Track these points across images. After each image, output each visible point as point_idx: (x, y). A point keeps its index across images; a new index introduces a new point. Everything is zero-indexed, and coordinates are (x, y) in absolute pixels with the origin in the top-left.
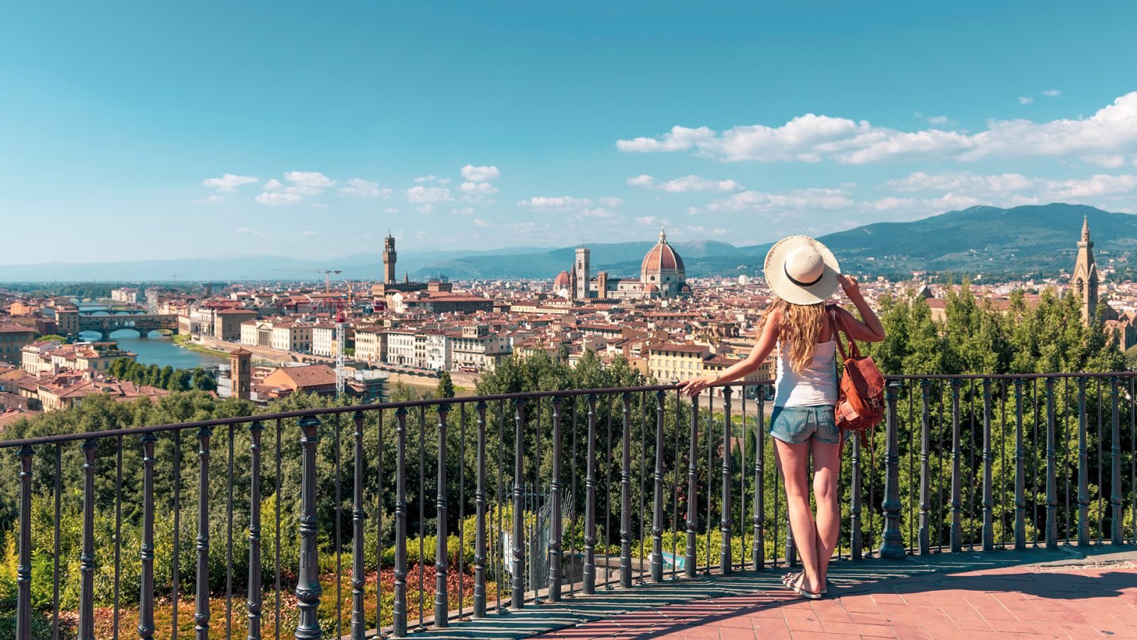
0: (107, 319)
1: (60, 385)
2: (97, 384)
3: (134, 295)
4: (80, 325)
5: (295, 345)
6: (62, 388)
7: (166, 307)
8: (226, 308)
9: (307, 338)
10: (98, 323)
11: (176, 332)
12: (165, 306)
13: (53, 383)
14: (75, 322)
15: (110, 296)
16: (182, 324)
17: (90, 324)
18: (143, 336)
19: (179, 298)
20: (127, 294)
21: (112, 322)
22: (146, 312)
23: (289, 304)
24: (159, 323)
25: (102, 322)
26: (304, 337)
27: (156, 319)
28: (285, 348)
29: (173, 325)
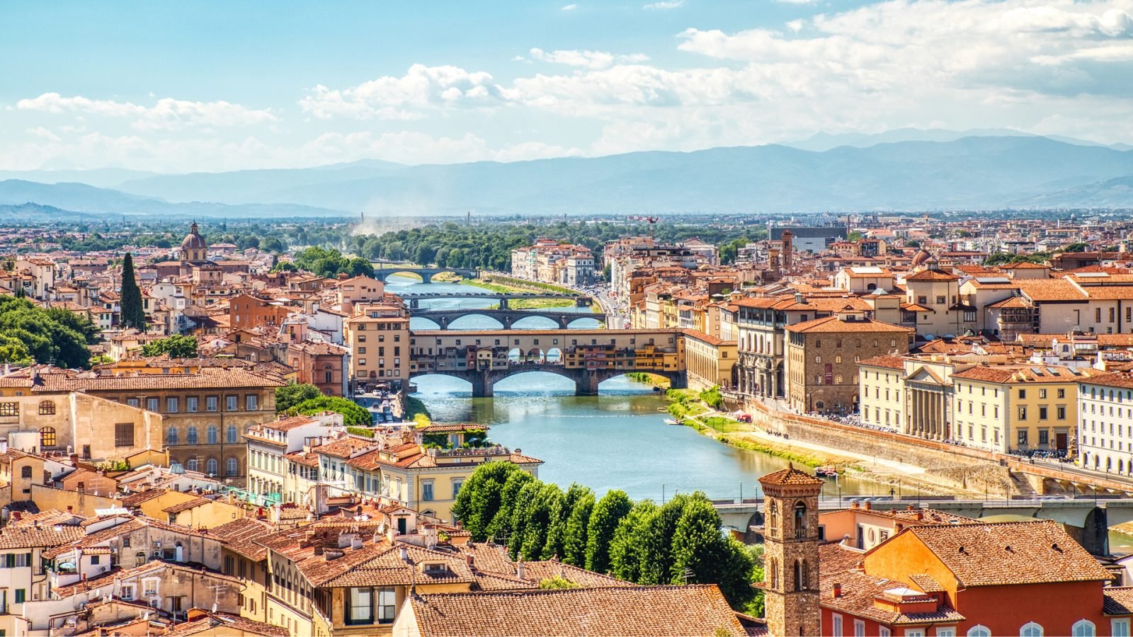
0: (486, 342)
1: (319, 553)
2: (411, 553)
3: (571, 262)
4: (413, 356)
5: (1023, 435)
6: (323, 559)
7: (653, 305)
8: (818, 315)
9: (1062, 413)
10: (461, 354)
11: (679, 379)
12: (649, 306)
13: (305, 546)
14: (397, 351)
15: (505, 266)
16: (695, 357)
17: (441, 355)
18: (586, 392)
19: (689, 280)
20: (552, 261)
21: (499, 351)
22: (602, 318)
23: (1013, 303)
24: (631, 353)
25: (473, 349)
26: (1052, 413)
27: (622, 343)
28: (990, 445)
29: (668, 360)
